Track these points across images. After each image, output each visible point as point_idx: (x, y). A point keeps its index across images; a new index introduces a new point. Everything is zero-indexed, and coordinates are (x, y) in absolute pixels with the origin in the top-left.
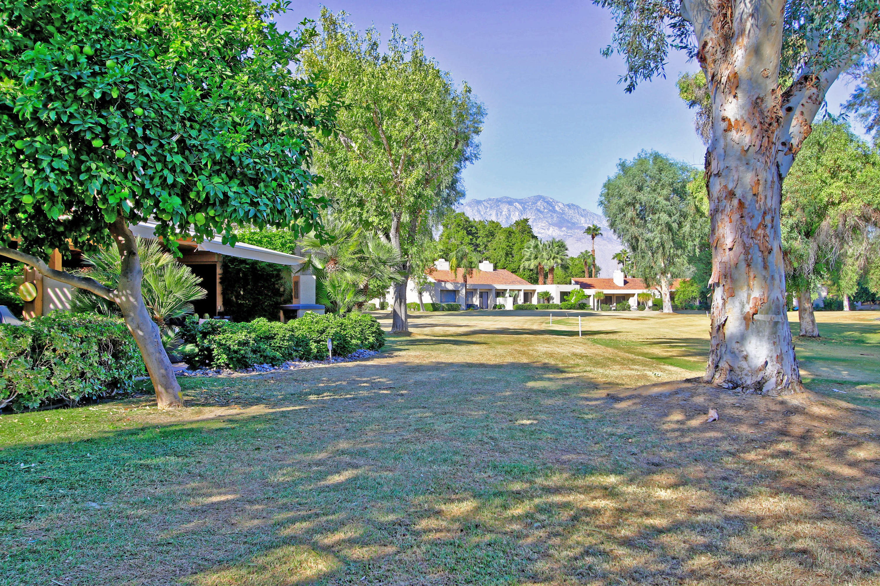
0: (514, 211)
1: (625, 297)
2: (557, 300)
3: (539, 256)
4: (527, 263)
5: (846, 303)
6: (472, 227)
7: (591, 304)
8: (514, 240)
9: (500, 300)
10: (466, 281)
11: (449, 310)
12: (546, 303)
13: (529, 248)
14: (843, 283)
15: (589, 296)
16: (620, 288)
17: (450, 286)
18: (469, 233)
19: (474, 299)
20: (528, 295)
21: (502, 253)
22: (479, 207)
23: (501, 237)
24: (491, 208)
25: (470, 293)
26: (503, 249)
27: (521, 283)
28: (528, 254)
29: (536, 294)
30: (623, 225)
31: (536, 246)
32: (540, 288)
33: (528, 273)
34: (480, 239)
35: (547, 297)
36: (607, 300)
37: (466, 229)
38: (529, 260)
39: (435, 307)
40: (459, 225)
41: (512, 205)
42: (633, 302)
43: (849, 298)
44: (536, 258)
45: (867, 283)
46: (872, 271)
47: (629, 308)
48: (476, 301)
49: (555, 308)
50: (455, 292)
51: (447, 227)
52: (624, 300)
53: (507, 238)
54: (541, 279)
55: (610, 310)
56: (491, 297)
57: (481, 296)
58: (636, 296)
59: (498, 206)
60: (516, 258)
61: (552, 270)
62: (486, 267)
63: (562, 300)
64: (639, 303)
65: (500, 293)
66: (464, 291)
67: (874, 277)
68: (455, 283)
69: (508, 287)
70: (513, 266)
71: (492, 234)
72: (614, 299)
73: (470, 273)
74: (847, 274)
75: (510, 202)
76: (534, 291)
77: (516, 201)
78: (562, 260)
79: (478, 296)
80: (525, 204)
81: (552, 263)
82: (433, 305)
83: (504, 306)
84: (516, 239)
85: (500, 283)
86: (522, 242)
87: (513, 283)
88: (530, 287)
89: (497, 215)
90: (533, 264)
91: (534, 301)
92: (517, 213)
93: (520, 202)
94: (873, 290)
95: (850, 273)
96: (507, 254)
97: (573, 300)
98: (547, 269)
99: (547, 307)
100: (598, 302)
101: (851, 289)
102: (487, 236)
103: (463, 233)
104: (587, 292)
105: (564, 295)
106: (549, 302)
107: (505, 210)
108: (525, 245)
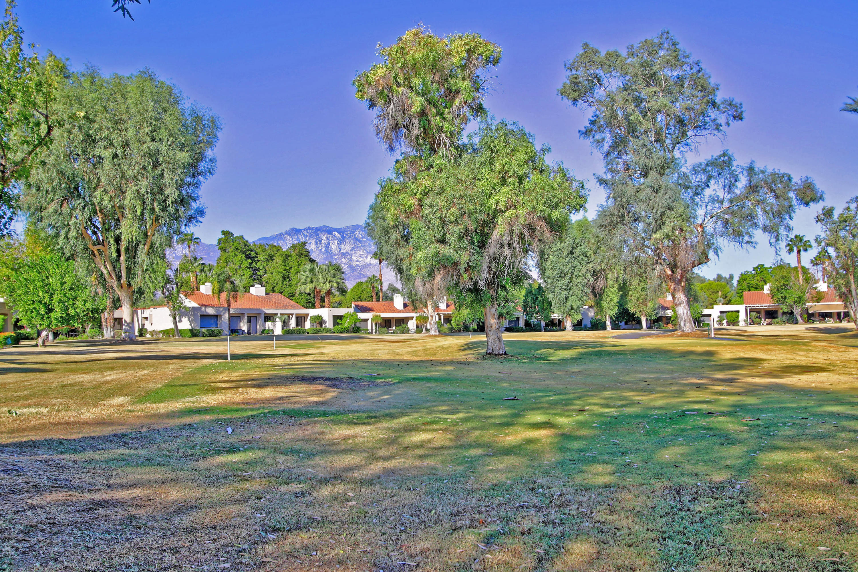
0: (333, 240)
1: (403, 321)
2: (329, 324)
3: (315, 279)
4: (303, 287)
5: (608, 323)
6: (251, 251)
7: (369, 327)
8: (291, 264)
9: (269, 325)
10: (229, 305)
11: (210, 335)
12: (318, 327)
13: (305, 272)
14: (605, 304)
15: (366, 320)
16: (400, 311)
17: (211, 311)
18: (248, 257)
19: (242, 324)
20: (300, 320)
21: (279, 277)
22: (299, 236)
23: (278, 260)
24: (310, 236)
25: (235, 319)
26: (279, 272)
27: (293, 307)
28: (304, 278)
29: (309, 318)
30: (388, 248)
31: (312, 270)
32: (313, 312)
33: (305, 297)
34: (259, 263)
35: (319, 321)
36: (387, 323)
37: (245, 253)
38: (305, 283)
39: (194, 333)
40: (237, 249)
41: (331, 234)
42: (412, 325)
43: (611, 318)
44: (312, 282)
45: (626, 304)
46: (631, 293)
47: (408, 331)
48: (244, 326)
49: (327, 332)
50: (217, 317)
51: (225, 251)
52: (404, 323)
53: (284, 261)
54: (318, 302)
55: (388, 333)
56: (261, 320)
57: (249, 321)
58: (414, 319)
59: (318, 235)
60: (293, 282)
61: (329, 293)
62: (257, 290)
63: (335, 323)
64: (417, 327)
65: (269, 318)
66: (227, 316)
67: (633, 298)
68: (217, 308)
69: (279, 311)
70: (290, 290)
71: (271, 258)
72: (393, 323)
73: (235, 297)
74: (608, 296)
75: (329, 231)
76: (308, 315)
77: (336, 230)
78: (338, 284)
79: (245, 321)
80: (343, 233)
81: (328, 286)
82: (191, 330)
83: (273, 331)
84: (292, 262)
85: (271, 307)
86: (299, 266)
87: (285, 307)
88: (303, 311)
89: (316, 243)
90: (308, 288)
91: (308, 325)
92: (336, 242)
93: (339, 231)
94: (632, 311)
95: (611, 295)
96: (284, 278)
97: (347, 324)
98: (323, 293)
99: (319, 331)
100: (376, 326)
101: (612, 310)
102: (267, 260)
103: (241, 256)
104: (362, 315)
105: (337, 319)
106: (321, 326)
107: (325, 238)
108: (301, 268)
